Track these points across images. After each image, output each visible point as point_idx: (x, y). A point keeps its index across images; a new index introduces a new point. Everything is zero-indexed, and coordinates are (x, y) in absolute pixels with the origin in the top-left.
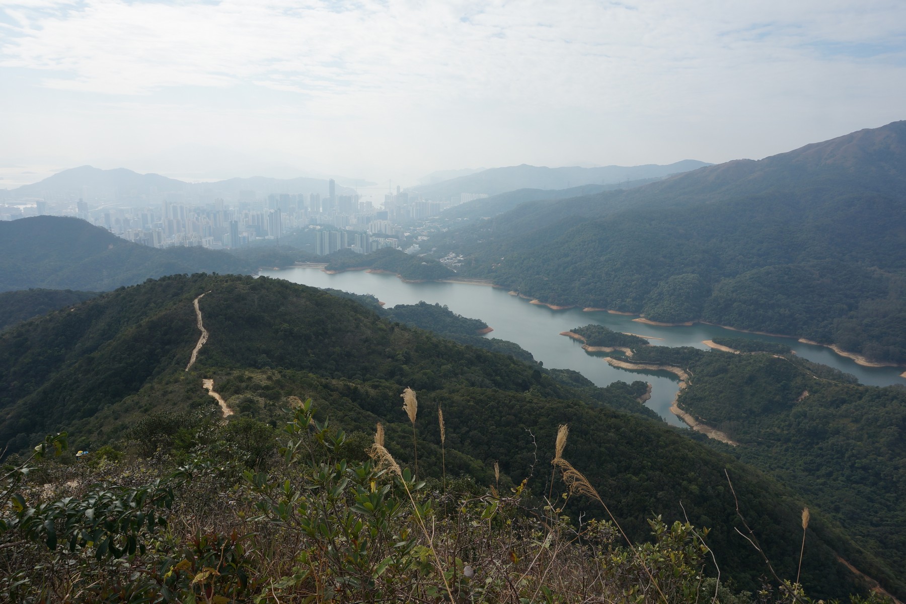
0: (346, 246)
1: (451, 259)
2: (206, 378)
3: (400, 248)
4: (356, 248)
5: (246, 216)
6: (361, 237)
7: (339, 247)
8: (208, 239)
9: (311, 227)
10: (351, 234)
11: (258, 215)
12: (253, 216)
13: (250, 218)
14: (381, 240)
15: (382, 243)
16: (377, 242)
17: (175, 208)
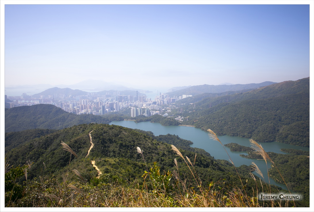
0: (142, 114)
1: (180, 119)
2: (92, 160)
3: (161, 115)
4: (145, 114)
5: (108, 103)
6: (147, 110)
7: (139, 114)
8: (94, 111)
9: (130, 107)
10: (144, 109)
11: (111, 103)
12: (110, 103)
13: (109, 104)
14: (154, 111)
15: (155, 113)
16: (153, 112)
17: (84, 101)
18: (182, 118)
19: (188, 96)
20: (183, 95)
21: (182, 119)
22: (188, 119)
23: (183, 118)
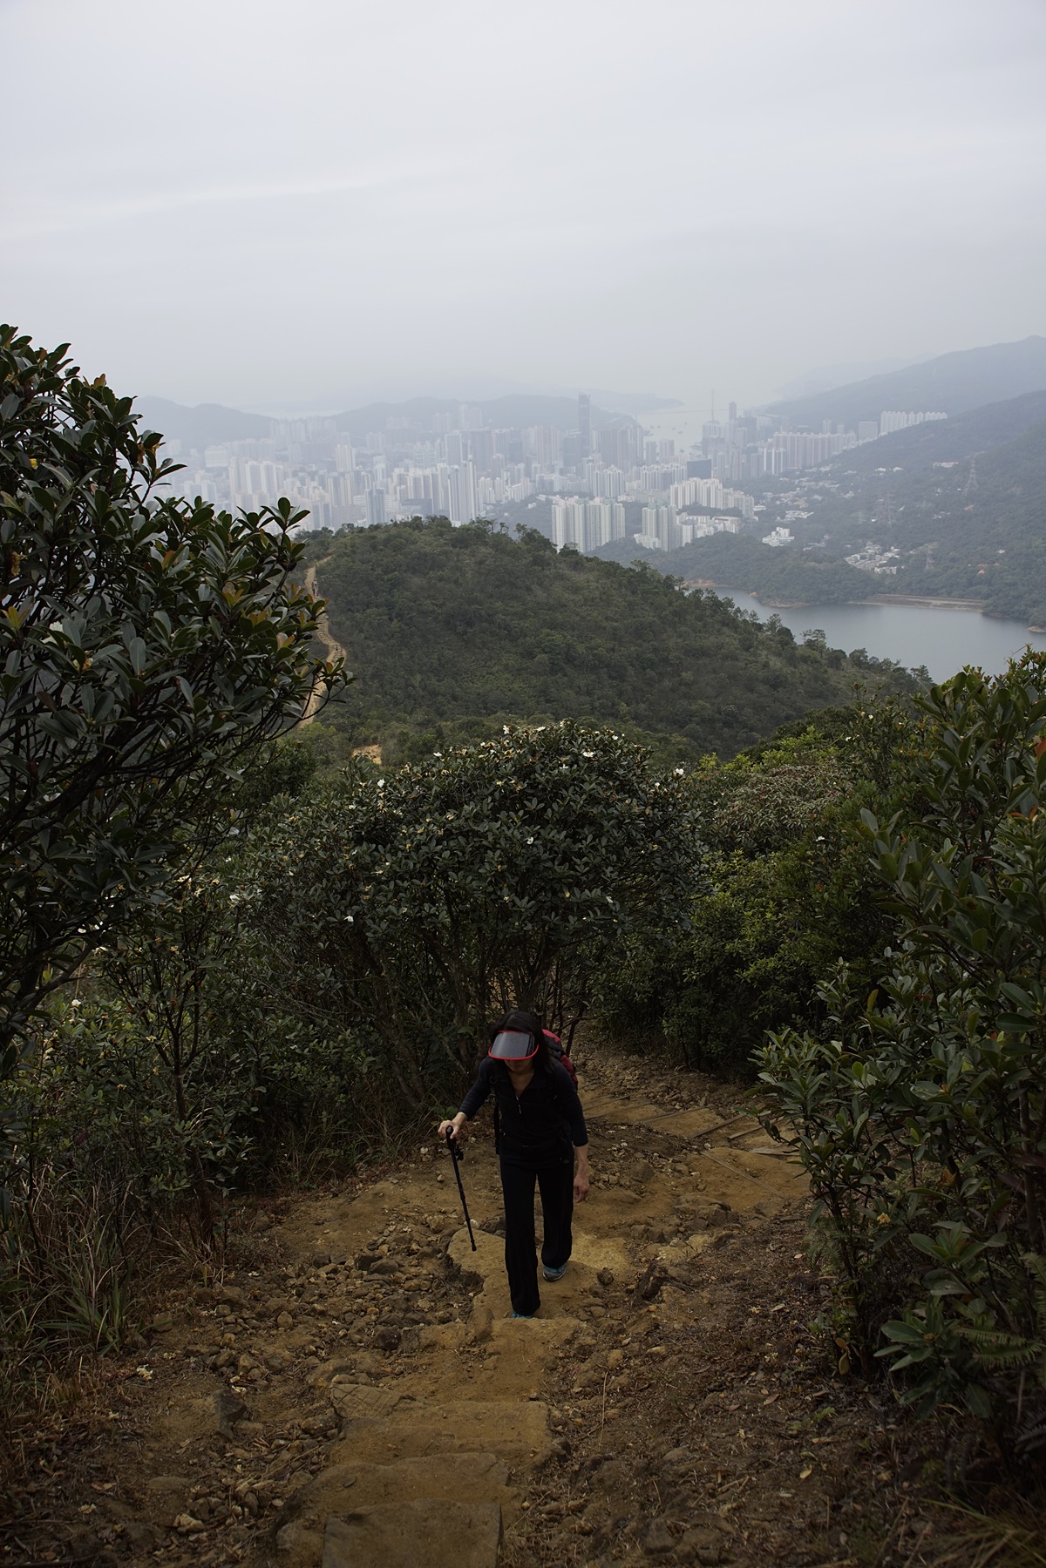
0: (622, 534)
1: (874, 559)
4: (648, 540)
5: (402, 480)
6: (657, 515)
7: (605, 539)
9: (542, 497)
10: (634, 507)
11: (426, 478)
12: (416, 480)
13: (410, 483)
14: (701, 520)
15: (705, 527)
16: (693, 523)
17: (255, 471)
18: (889, 555)
19: (920, 418)
20: (885, 415)
21: (892, 562)
22: (934, 558)
23: (893, 553)
